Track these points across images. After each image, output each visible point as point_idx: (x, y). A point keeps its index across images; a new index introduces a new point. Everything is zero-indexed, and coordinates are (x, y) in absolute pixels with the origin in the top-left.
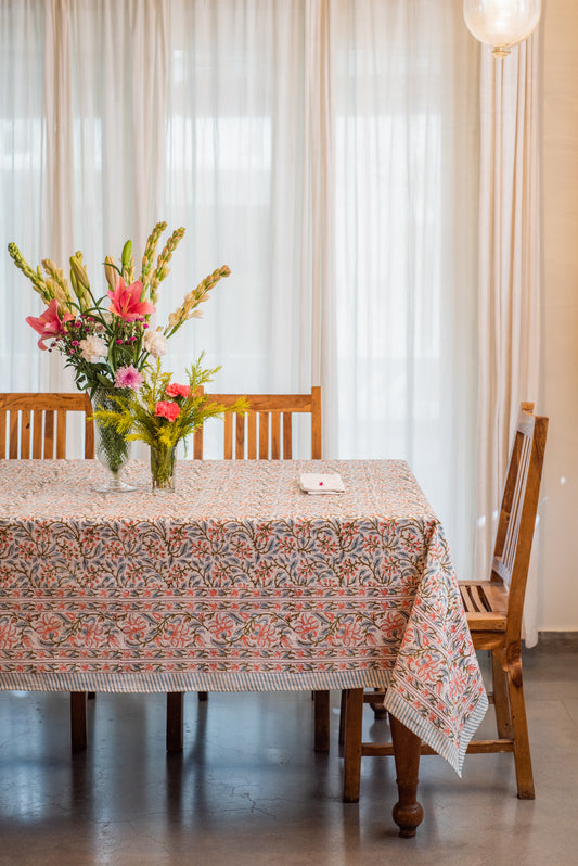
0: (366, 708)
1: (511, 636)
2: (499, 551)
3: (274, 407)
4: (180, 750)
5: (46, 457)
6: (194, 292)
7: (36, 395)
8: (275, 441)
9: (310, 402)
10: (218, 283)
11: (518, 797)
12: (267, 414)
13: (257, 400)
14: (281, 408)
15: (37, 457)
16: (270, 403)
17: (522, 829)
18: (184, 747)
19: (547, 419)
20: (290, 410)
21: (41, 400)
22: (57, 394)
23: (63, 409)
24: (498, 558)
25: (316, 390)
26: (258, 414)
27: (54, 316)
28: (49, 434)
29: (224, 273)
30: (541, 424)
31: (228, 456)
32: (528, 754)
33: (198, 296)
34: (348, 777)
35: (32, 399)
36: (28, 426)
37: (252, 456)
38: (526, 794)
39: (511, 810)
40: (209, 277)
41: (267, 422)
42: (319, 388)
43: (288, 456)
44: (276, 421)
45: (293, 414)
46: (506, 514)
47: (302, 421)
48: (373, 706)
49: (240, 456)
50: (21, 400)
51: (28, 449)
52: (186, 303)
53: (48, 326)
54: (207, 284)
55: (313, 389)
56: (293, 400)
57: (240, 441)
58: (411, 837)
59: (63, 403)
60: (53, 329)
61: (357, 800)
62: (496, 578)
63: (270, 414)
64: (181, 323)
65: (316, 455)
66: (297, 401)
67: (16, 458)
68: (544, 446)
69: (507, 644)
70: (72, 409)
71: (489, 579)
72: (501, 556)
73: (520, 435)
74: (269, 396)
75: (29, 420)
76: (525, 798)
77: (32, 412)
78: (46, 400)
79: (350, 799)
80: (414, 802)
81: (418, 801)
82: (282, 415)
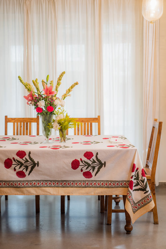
0: (113, 201)
1: (152, 181)
2: (148, 159)
4: (64, 212)
5: (26, 135)
6: (68, 89)
7: (23, 118)
8: (88, 130)
9: (97, 120)
10: (75, 87)
11: (154, 224)
13: (83, 119)
14: (89, 121)
15: (24, 134)
16: (86, 120)
17: (155, 232)
19: (162, 122)
21: (24, 120)
23: (31, 122)
24: (148, 161)
25: (99, 116)
26: (83, 123)
27: (31, 95)
28: (27, 129)
29: (77, 84)
30: (160, 124)
31: (75, 134)
32: (157, 212)
34: (109, 218)
35: (22, 120)
36: (21, 127)
37: (82, 134)
38: (156, 223)
39: (151, 227)
40: (73, 85)
41: (85, 125)
42: (100, 116)
43: (91, 134)
44: (88, 125)
45: (93, 123)
46: (150, 149)
47: (95, 125)
48: (115, 201)
49: (78, 134)
50: (19, 120)
51: (21, 133)
52: (66, 92)
53: (30, 98)
54: (72, 87)
55: (98, 116)
57: (78, 130)
58: (129, 234)
59: (31, 120)
60: (31, 99)
61: (111, 224)
62: (147, 166)
63: (86, 123)
64: (65, 97)
65: (99, 134)
66: (94, 120)
67: (18, 135)
68: (161, 130)
69: (151, 183)
70: (33, 122)
71: (145, 166)
72: (148, 160)
73: (154, 127)
74: (86, 118)
75: (21, 125)
76: (156, 224)
77: (22, 123)
78: (26, 120)
79: (109, 224)
80: (130, 225)
81: (131, 224)
82: (90, 123)
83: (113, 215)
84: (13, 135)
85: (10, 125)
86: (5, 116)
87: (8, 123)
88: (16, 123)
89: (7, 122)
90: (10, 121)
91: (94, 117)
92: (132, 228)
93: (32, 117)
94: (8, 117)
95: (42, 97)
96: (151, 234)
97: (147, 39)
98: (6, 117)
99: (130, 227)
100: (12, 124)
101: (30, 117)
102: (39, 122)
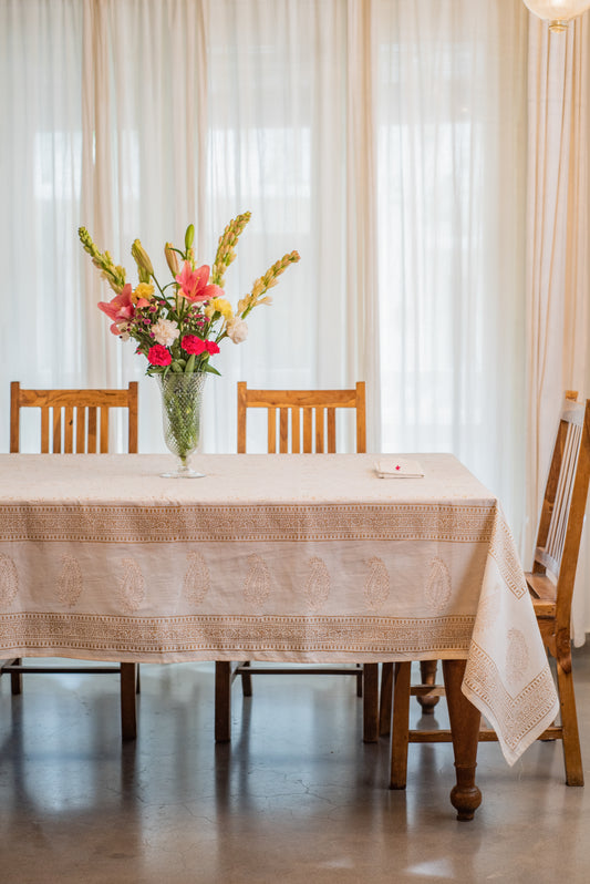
0: (413, 699)
1: (560, 623)
2: (542, 541)
3: (318, 403)
4: (228, 741)
5: (90, 452)
6: (262, 278)
7: (79, 392)
8: (319, 436)
9: (354, 397)
10: (287, 269)
11: (567, 784)
12: (310, 410)
13: (299, 395)
14: (325, 403)
15: (80, 450)
16: (314, 398)
17: (570, 815)
18: (232, 738)
20: (334, 405)
21: (84, 396)
22: (100, 391)
23: (106, 405)
24: (540, 548)
25: (361, 385)
26: (301, 410)
28: (92, 431)
29: (293, 258)
31: (271, 450)
32: (577, 740)
33: (266, 282)
34: (396, 764)
35: (74, 396)
36: (71, 423)
37: (296, 450)
38: (574, 781)
39: (556, 796)
40: (278, 262)
42: (364, 383)
43: (332, 449)
44: (319, 417)
45: (337, 410)
46: (550, 505)
47: (345, 416)
48: (420, 700)
49: (284, 450)
50: (64, 397)
51: (71, 445)
52: (255, 289)
53: (124, 309)
54: (276, 270)
55: (358, 384)
56: (337, 395)
57: (284, 437)
58: (469, 820)
59: (106, 399)
61: (404, 787)
62: (539, 569)
63: (314, 410)
64: (249, 309)
65: (361, 449)
66: (341, 396)
67: (59, 452)
69: (556, 630)
70: (116, 405)
71: (531, 570)
72: (544, 546)
73: (564, 423)
74: (312, 392)
75: (71, 416)
76: (573, 785)
77: (75, 409)
78: (89, 396)
79: (397, 785)
80: (472, 785)
81: (476, 784)
82: (326, 410)
83: (414, 751)
84: (39, 452)
85: (31, 416)
86: (13, 383)
87: (24, 411)
88: (51, 409)
89: (19, 406)
90: (28, 402)
91: (343, 388)
92: (478, 799)
93: (113, 388)
94: (22, 387)
95: (168, 306)
96: (552, 820)
97: (544, 97)
98: (15, 386)
99: (472, 795)
100: (38, 410)
101: (104, 388)
102: (136, 404)
